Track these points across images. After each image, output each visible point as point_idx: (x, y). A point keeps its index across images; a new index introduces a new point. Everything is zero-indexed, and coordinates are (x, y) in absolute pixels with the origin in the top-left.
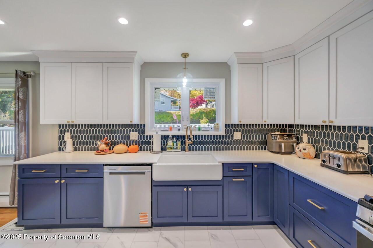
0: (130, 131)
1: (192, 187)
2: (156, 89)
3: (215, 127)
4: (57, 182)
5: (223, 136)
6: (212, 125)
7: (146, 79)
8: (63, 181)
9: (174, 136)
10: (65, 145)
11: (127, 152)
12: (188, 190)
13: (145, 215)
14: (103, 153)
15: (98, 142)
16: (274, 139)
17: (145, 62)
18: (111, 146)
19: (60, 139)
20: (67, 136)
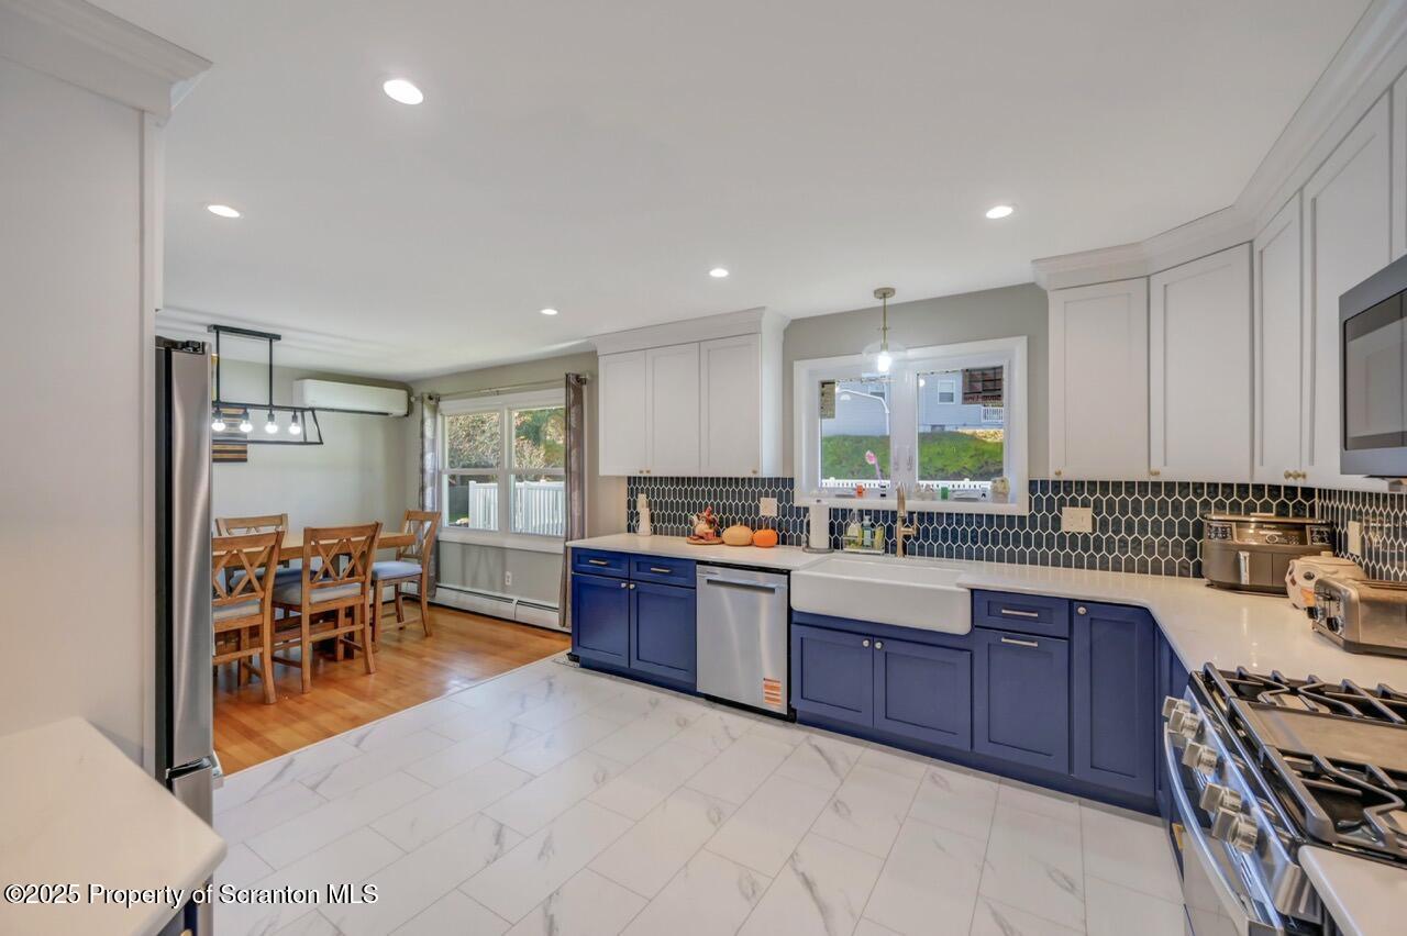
0: (760, 495)
1: (886, 642)
2: (823, 384)
3: (995, 491)
4: (623, 585)
5: (1022, 518)
6: (987, 485)
7: (796, 363)
8: (632, 586)
9: (868, 512)
10: (638, 521)
11: (750, 545)
12: (872, 644)
13: (775, 684)
14: (703, 541)
15: (695, 518)
16: (1213, 535)
17: (793, 321)
18: (719, 527)
19: (629, 508)
20: (642, 499)
